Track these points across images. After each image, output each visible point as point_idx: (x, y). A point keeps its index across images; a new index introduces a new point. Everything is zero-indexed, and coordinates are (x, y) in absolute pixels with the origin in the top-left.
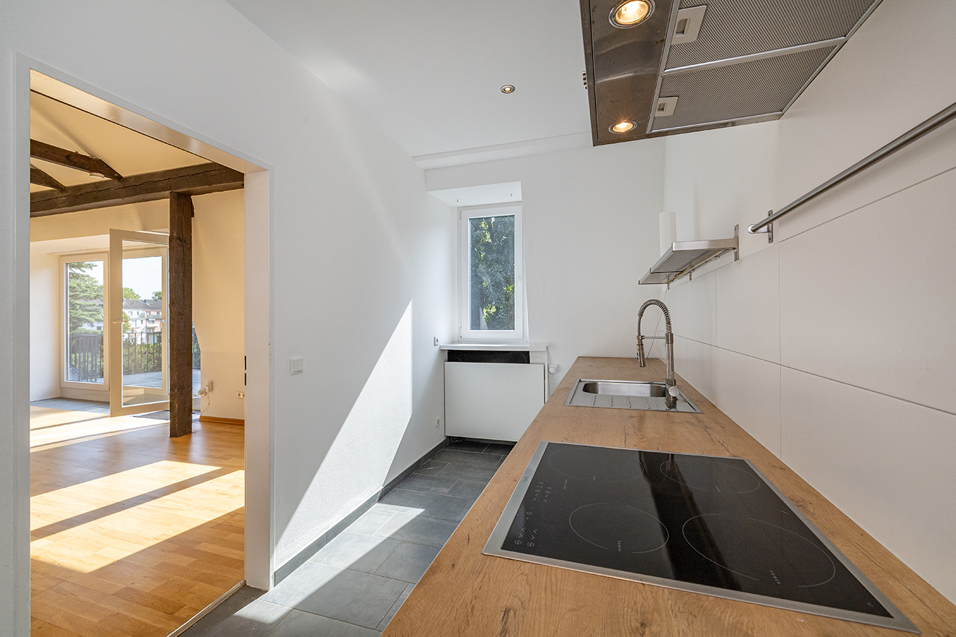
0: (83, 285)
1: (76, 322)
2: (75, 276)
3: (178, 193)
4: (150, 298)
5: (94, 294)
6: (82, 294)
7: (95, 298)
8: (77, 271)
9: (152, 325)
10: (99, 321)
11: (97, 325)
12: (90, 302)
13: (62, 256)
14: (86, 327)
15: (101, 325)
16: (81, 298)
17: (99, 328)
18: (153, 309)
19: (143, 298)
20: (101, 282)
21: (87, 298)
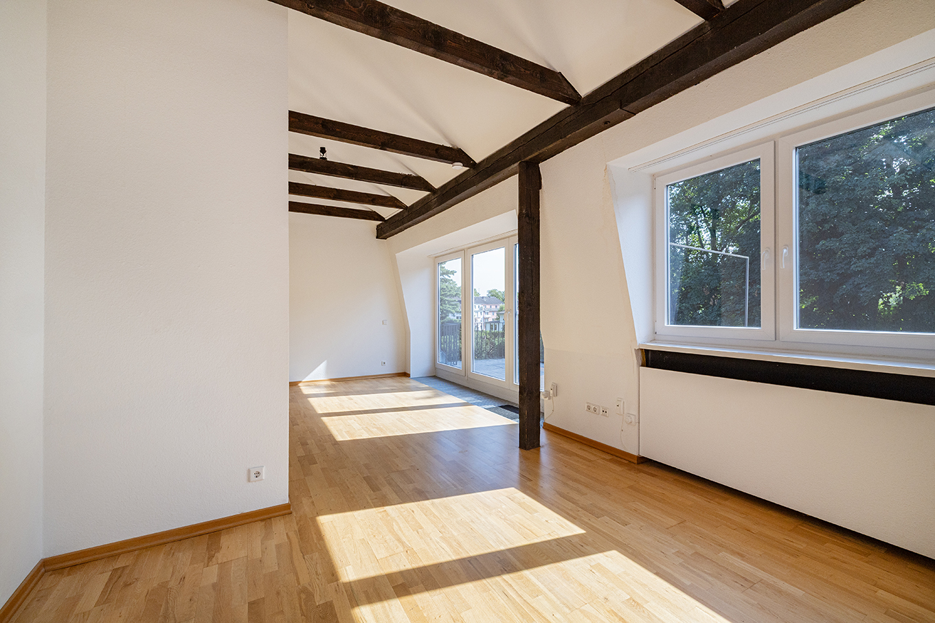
0: (449, 287)
1: (444, 314)
2: (446, 281)
3: (526, 162)
4: (486, 296)
5: (455, 293)
6: (448, 294)
7: (455, 296)
8: (446, 277)
9: (486, 316)
10: (457, 312)
11: (457, 315)
12: (453, 299)
13: (436, 257)
14: (451, 317)
15: (459, 315)
16: (448, 296)
17: (457, 318)
18: (487, 303)
19: (481, 296)
20: (459, 284)
21: (451, 296)
